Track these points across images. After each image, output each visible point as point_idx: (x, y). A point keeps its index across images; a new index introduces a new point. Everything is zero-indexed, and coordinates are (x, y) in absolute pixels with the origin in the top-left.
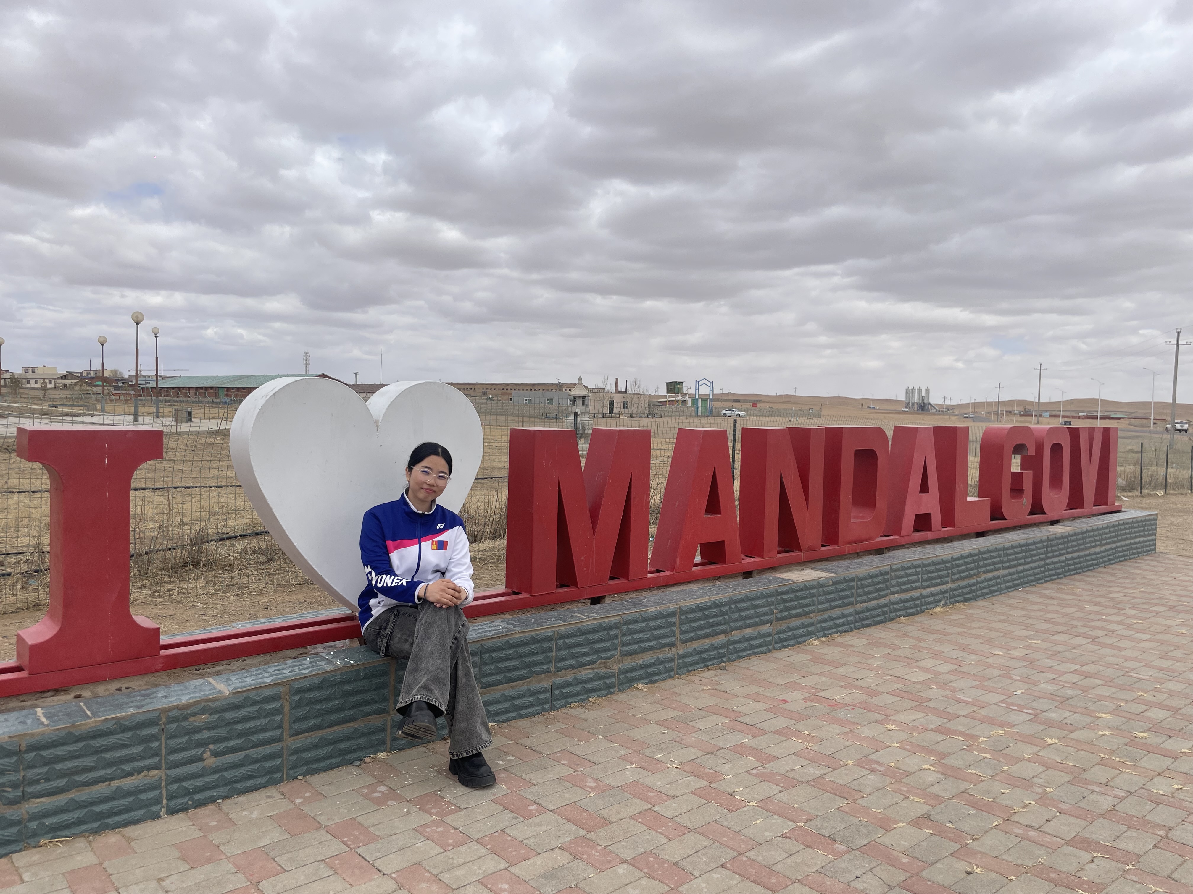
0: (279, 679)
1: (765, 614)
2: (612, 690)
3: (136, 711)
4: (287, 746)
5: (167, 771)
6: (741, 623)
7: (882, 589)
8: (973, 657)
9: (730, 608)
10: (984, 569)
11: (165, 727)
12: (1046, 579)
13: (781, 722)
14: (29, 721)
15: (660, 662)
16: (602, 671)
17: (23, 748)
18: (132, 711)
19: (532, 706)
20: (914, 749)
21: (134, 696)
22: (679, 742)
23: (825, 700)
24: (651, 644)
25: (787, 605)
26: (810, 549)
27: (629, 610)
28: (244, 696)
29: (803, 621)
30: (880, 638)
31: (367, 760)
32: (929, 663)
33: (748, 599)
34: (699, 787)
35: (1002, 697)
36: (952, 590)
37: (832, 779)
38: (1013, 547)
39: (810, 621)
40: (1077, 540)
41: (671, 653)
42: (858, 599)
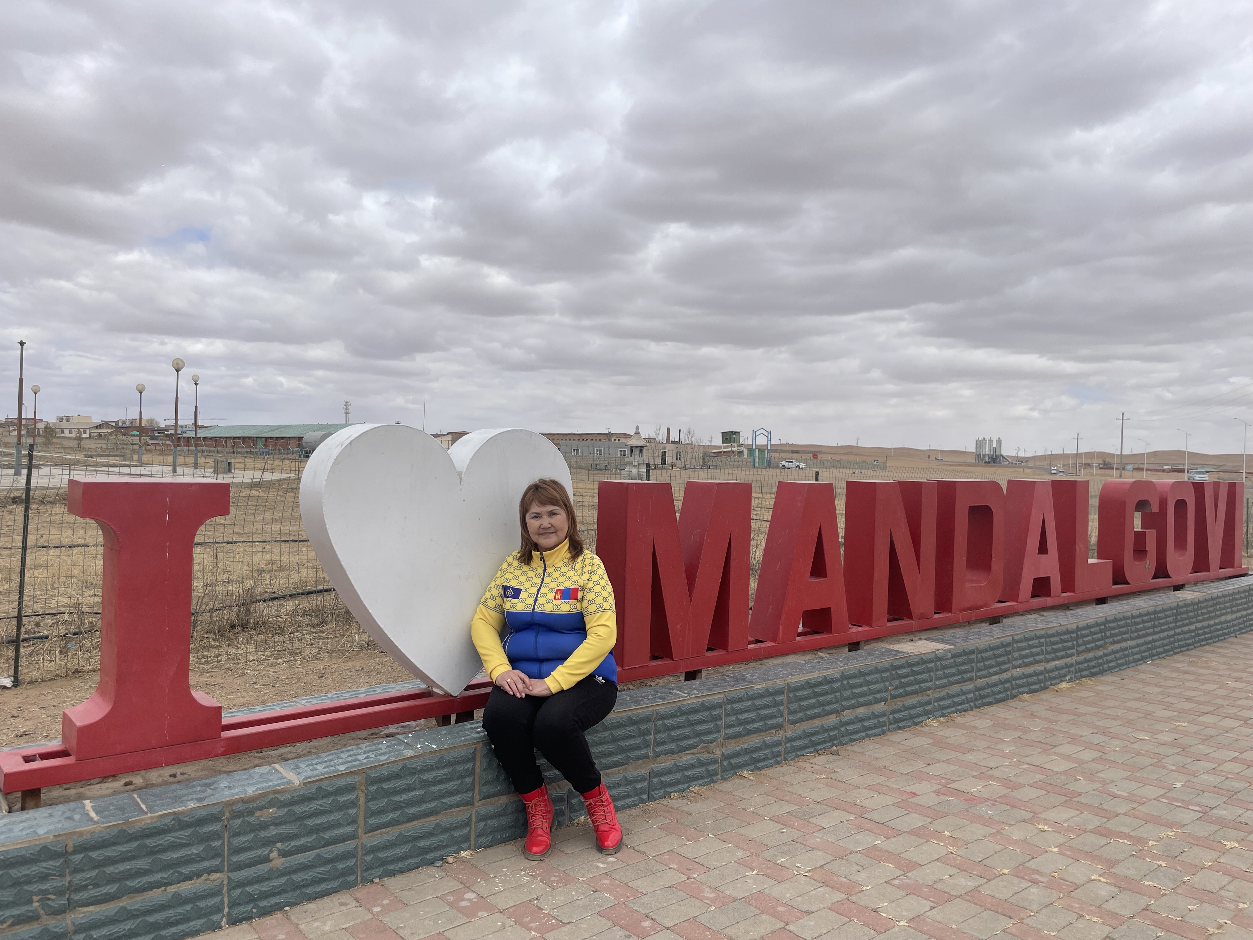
0: (354, 766)
1: (879, 691)
2: (714, 778)
3: (197, 805)
4: (362, 844)
5: (230, 874)
6: (853, 702)
7: (1004, 663)
8: (1116, 742)
9: (842, 684)
10: (1111, 640)
11: (228, 823)
12: (1175, 651)
13: (915, 821)
14: (77, 817)
15: (766, 746)
16: (704, 757)
17: (70, 849)
18: (192, 805)
19: (628, 796)
20: (1077, 854)
21: (193, 787)
22: (801, 843)
23: (959, 793)
24: (757, 725)
25: (903, 680)
26: (923, 617)
27: (733, 686)
28: (316, 786)
29: (919, 699)
30: (1006, 719)
31: (450, 860)
32: (1067, 749)
33: (861, 674)
34: (835, 900)
35: (1162, 792)
36: (1078, 663)
37: (989, 892)
38: (1141, 615)
39: (927, 699)
40: (1207, 607)
41: (779, 735)
42: (978, 674)
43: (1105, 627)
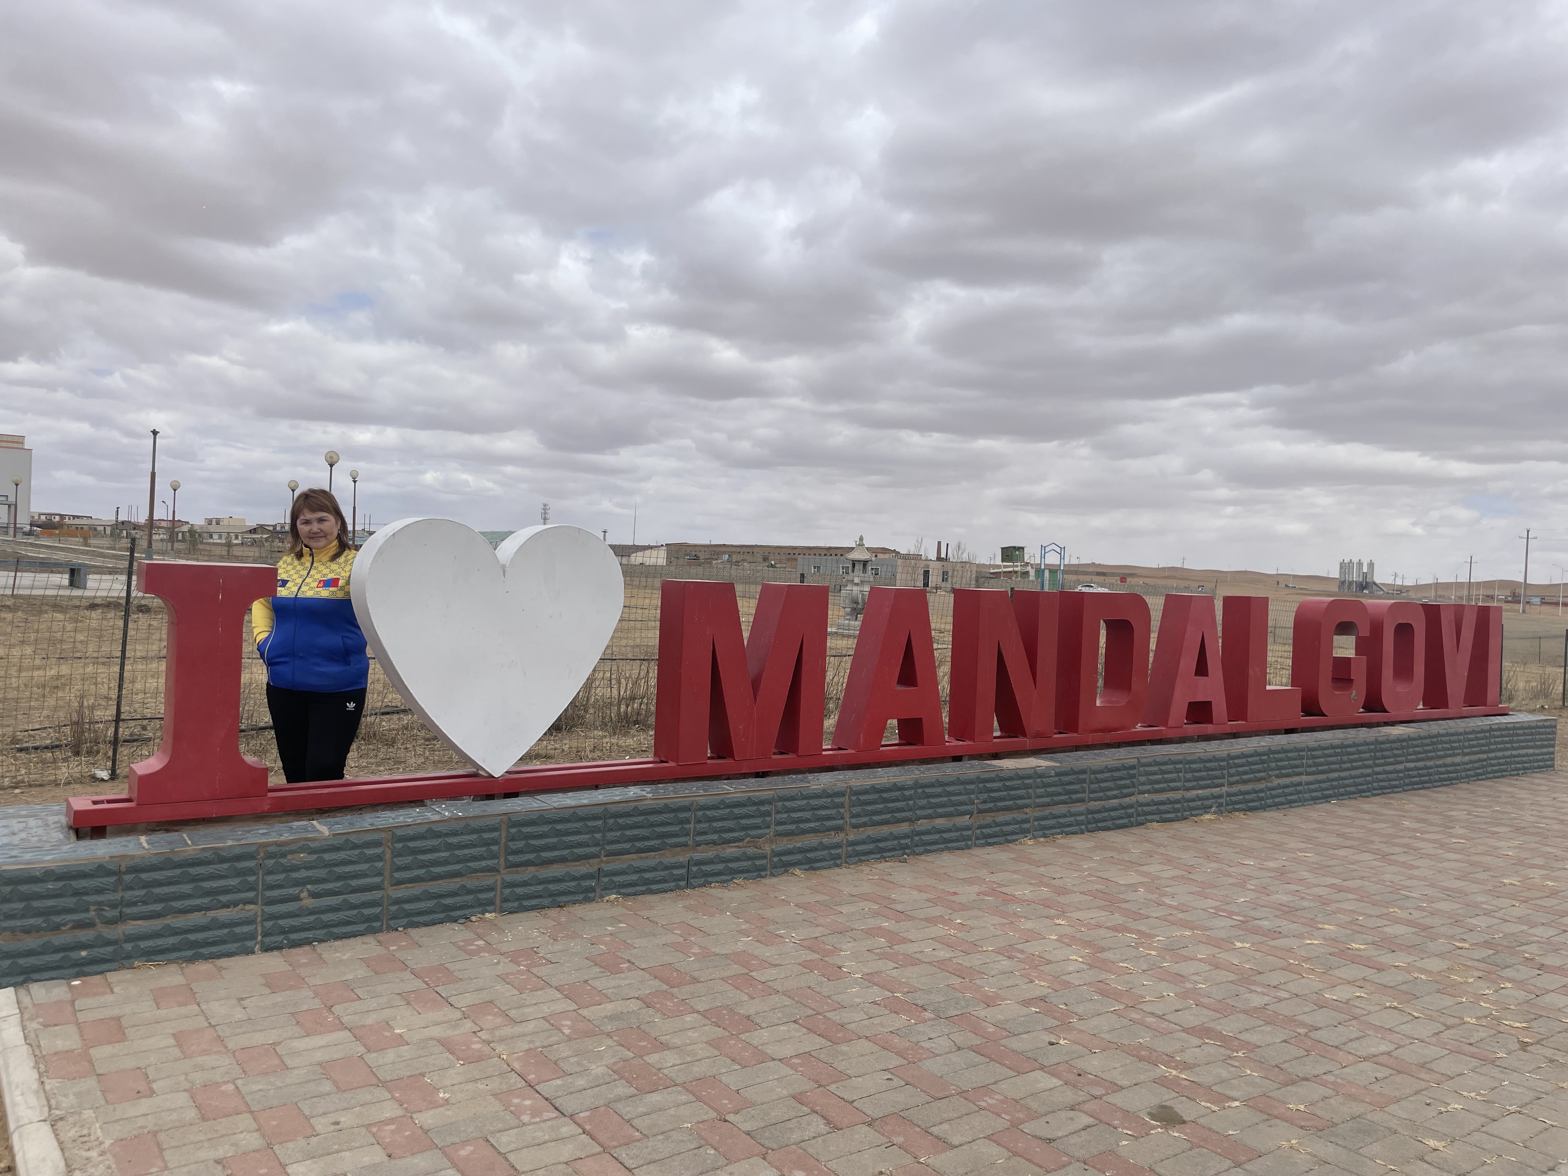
0: (381, 823)
1: (962, 804)
2: (763, 873)
3: (235, 842)
4: (388, 895)
5: (263, 907)
6: (930, 811)
7: (1127, 787)
8: (1213, 865)
9: (916, 792)
10: (1278, 772)
11: (263, 862)
12: (1374, 792)
13: (937, 911)
14: (131, 845)
15: (824, 847)
16: (751, 851)
17: (123, 869)
18: (230, 843)
19: (664, 881)
20: (1074, 942)
21: (236, 831)
22: (810, 921)
23: (1002, 894)
24: (812, 825)
25: (993, 795)
26: (1039, 736)
27: (787, 785)
28: (344, 838)
29: (1014, 815)
31: (473, 918)
32: (1152, 868)
33: (940, 784)
34: (808, 959)
36: (1229, 795)
37: (962, 963)
38: (1321, 748)
39: (1024, 816)
41: (840, 838)
42: (1091, 796)
43: (1269, 757)
